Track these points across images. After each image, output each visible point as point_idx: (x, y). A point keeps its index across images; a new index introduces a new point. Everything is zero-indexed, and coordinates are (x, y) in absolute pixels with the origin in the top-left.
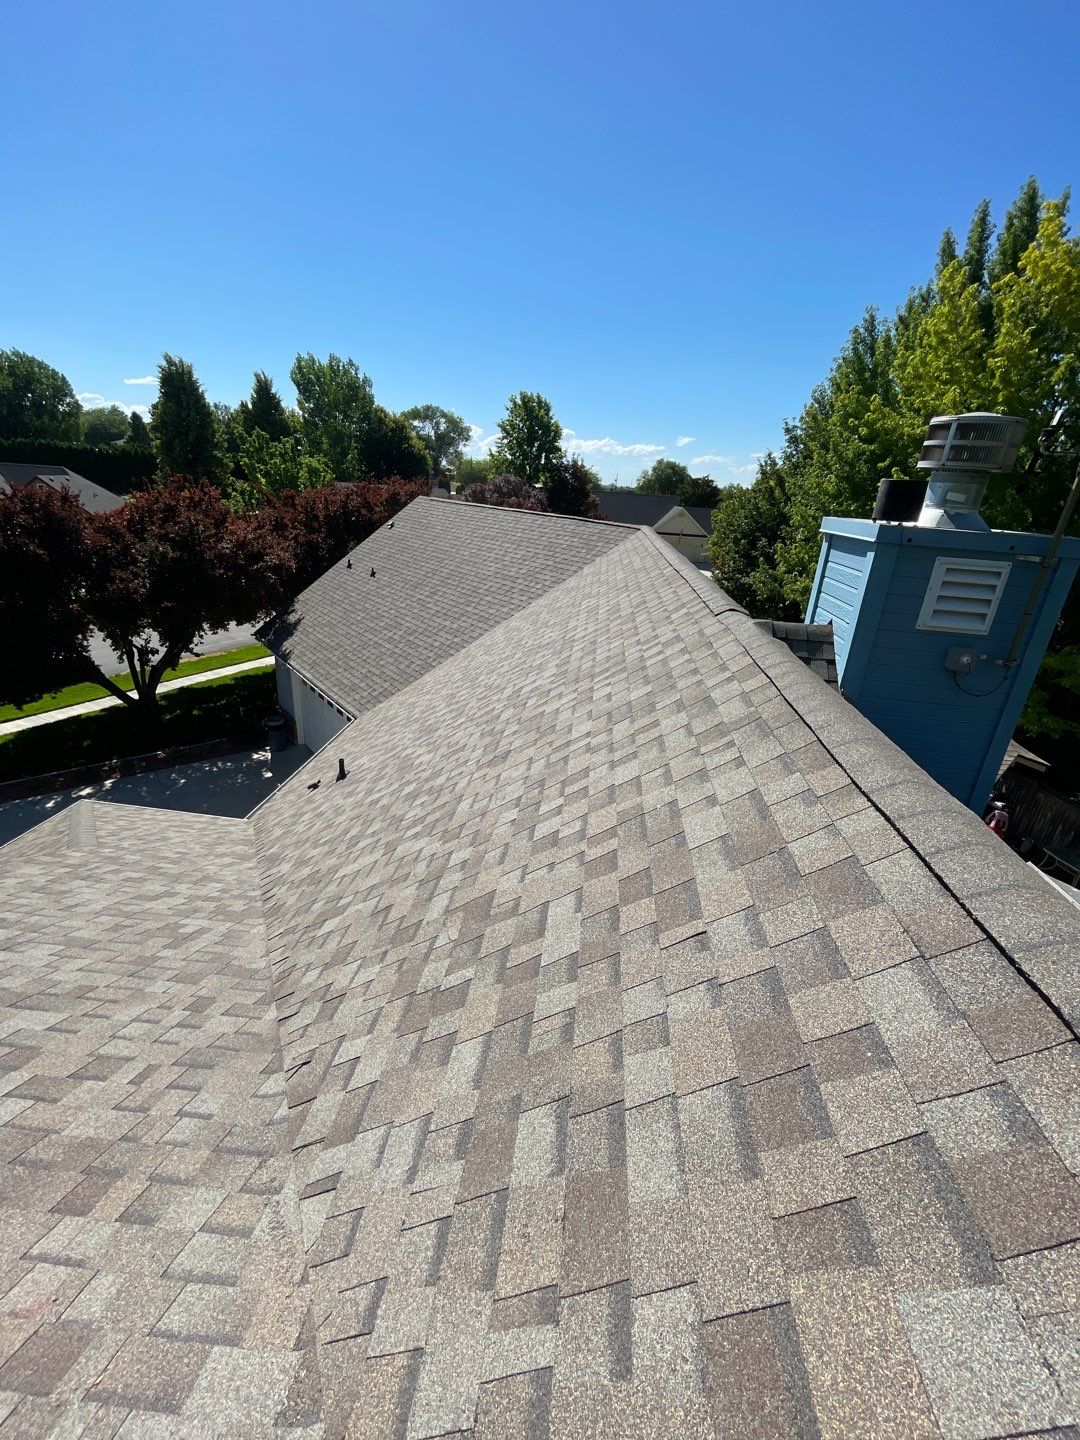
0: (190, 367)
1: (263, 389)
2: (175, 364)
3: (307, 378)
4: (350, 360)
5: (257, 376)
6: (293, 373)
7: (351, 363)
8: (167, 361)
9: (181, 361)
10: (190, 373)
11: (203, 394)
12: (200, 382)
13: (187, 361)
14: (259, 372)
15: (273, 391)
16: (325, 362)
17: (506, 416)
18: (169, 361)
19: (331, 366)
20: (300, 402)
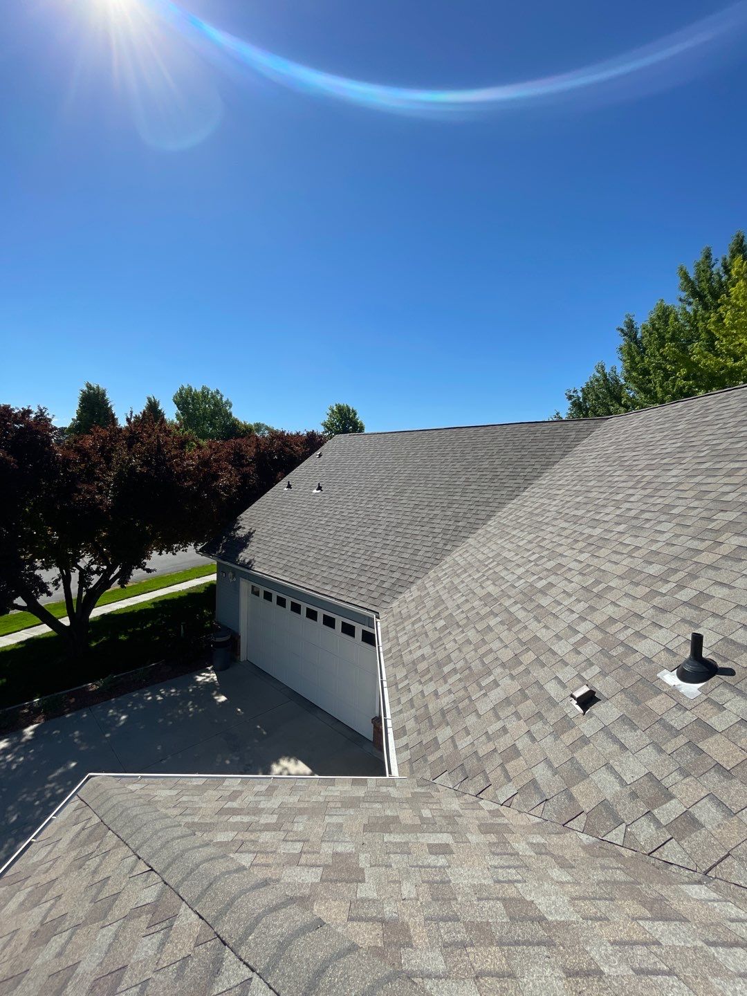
0: (104, 391)
1: (153, 408)
2: (93, 389)
3: (185, 401)
4: (217, 390)
5: (149, 399)
6: (175, 397)
7: (218, 392)
8: (87, 387)
9: (98, 387)
10: (104, 395)
11: (111, 407)
12: (110, 400)
13: (102, 387)
14: (151, 396)
15: (160, 408)
16: (199, 390)
17: (326, 419)
18: (89, 387)
19: (203, 393)
20: (177, 415)
